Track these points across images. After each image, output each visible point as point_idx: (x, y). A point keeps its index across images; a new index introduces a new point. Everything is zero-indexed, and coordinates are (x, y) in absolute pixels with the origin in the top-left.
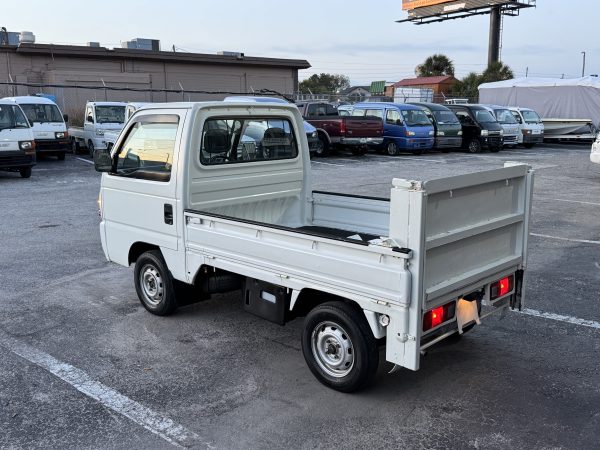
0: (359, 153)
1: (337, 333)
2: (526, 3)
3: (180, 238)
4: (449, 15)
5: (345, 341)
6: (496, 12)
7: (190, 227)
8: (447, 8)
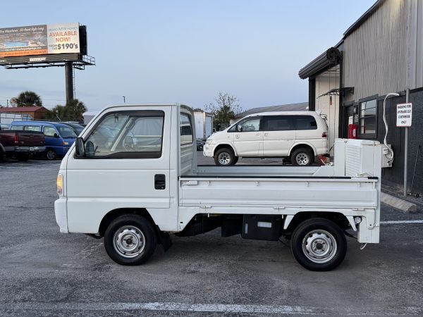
1: (323, 236)
2: (89, 62)
3: (173, 197)
4: (34, 65)
5: (329, 239)
6: (69, 66)
7: (185, 188)
8: (32, 60)
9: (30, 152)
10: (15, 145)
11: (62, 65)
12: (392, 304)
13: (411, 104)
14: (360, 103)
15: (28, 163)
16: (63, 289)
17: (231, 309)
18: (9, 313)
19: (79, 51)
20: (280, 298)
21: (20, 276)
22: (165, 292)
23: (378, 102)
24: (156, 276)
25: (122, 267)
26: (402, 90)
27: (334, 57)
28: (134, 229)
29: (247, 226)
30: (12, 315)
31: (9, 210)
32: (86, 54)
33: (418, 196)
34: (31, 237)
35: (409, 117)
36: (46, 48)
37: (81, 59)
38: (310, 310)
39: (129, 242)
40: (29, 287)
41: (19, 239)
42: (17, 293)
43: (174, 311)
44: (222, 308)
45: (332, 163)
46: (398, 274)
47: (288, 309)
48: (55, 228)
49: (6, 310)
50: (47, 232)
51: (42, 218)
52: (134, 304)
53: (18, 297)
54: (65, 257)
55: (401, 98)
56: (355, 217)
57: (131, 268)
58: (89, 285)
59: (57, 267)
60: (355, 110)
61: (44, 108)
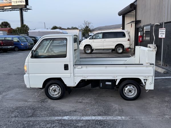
0: (6, 51)
1: (131, 87)
2: (29, 8)
3: (72, 73)
4: (6, 10)
5: (134, 88)
6: (21, 10)
7: (76, 69)
8: (5, 8)
9: (8, 49)
10: (2, 46)
11: (18, 10)
12: (159, 114)
13: (165, 29)
14: (144, 27)
15: (7, 53)
16: (30, 111)
17: (97, 118)
18: (10, 122)
19: (25, 4)
20: (116, 113)
21: (12, 105)
22: (70, 112)
23: (151, 27)
24: (66, 104)
25: (52, 101)
26: (161, 22)
27: (133, 7)
28: (56, 86)
29: (101, 84)
30: (12, 123)
31: (3, 75)
32: (28, 5)
33: (167, 66)
34: (14, 88)
35: (164, 34)
36: (11, 3)
37: (26, 7)
38: (128, 118)
39: (55, 91)
40: (16, 111)
41: (9, 89)
42: (12, 113)
43: (75, 120)
44: (93, 118)
45: (134, 56)
46: (161, 101)
47: (119, 118)
48: (23, 83)
49: (9, 121)
50: (20, 85)
51: (17, 79)
52: (59, 117)
53: (13, 115)
54: (29, 96)
55: (161, 26)
56: (144, 80)
57: (56, 101)
58: (40, 109)
59: (26, 101)
60: (141, 30)
61: (12, 28)
